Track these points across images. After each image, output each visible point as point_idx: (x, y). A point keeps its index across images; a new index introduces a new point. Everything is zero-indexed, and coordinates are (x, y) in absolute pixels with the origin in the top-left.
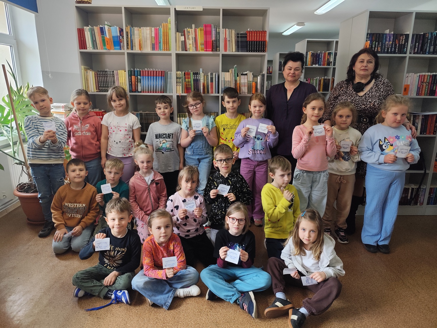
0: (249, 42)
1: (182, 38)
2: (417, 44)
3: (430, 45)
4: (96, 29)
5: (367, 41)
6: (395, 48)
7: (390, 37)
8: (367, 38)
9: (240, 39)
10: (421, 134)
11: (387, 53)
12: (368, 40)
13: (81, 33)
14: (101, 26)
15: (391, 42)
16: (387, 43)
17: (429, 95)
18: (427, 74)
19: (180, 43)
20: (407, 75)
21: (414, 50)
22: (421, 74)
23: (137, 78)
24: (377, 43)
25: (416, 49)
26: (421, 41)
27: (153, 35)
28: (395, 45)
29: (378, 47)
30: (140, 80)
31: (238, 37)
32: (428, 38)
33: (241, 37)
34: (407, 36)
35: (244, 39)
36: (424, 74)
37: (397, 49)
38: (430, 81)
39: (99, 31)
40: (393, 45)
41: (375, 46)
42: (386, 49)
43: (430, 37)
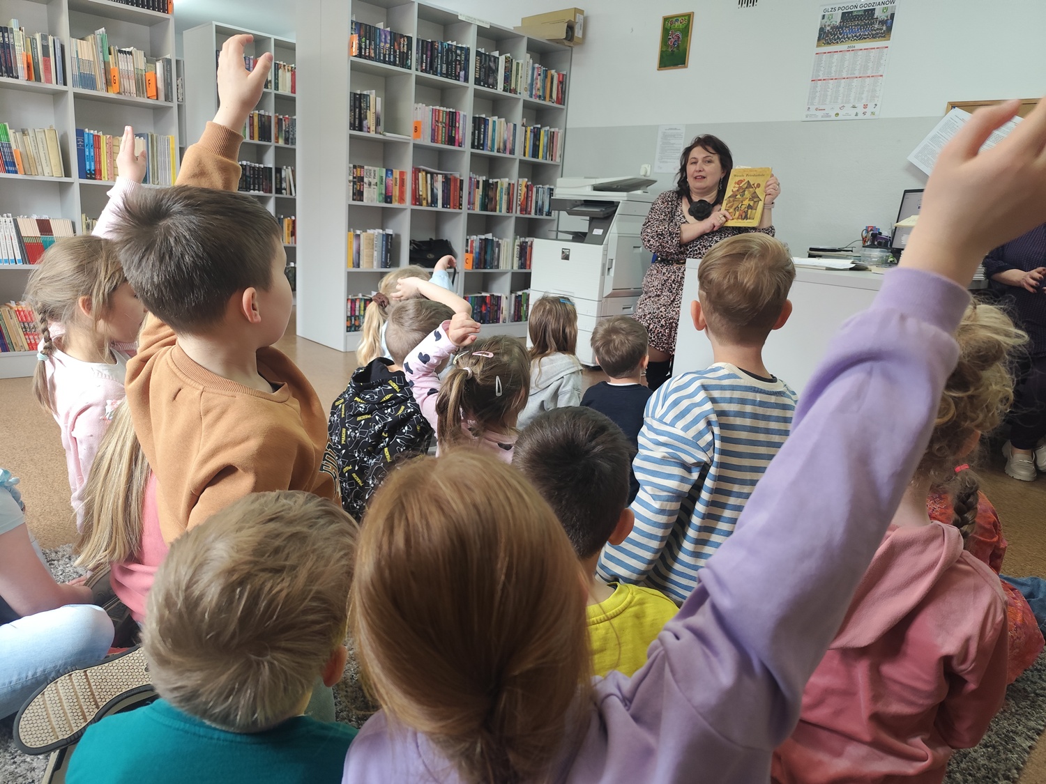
2: (424, 56)
3: (442, 63)
5: (352, 34)
6: (395, 57)
7: (386, 36)
8: (352, 28)
10: (443, 207)
11: (384, 62)
12: (353, 32)
15: (388, 45)
16: (382, 44)
17: (448, 144)
18: (442, 108)
20: (416, 105)
21: (422, 67)
22: (434, 107)
24: (368, 42)
25: (424, 64)
26: (429, 53)
28: (395, 52)
29: (369, 49)
32: (438, 50)
34: (410, 39)
36: (438, 108)
37: (397, 59)
38: (447, 122)
40: (391, 51)
41: (366, 46)
42: (382, 55)
43: (440, 49)
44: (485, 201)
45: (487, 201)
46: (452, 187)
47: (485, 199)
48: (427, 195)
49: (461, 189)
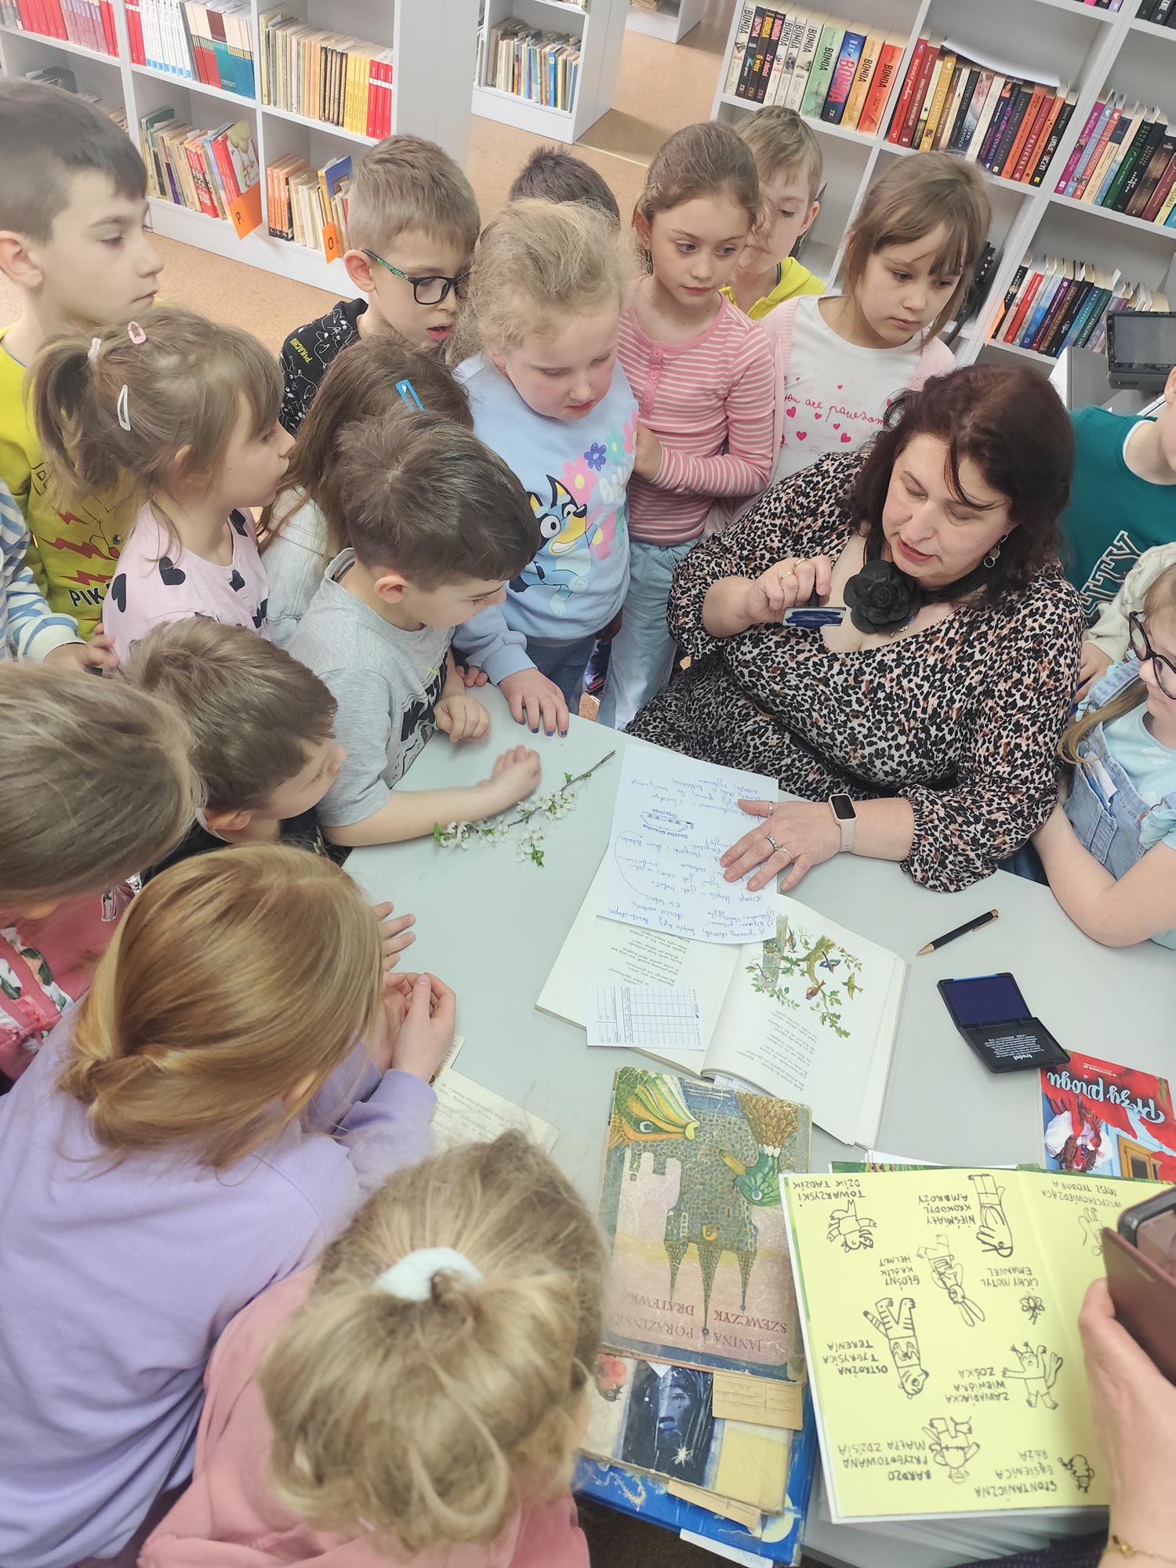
44: (1125, 184)
45: (1132, 183)
46: (1028, 119)
47: (1128, 178)
48: (941, 124)
49: (1058, 131)
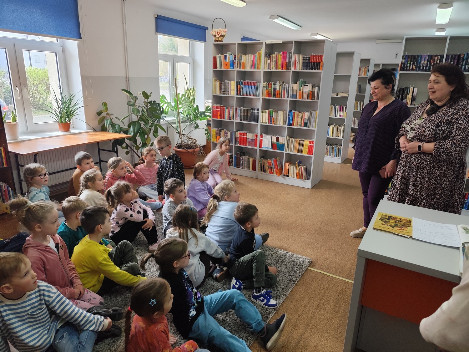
0: (312, 63)
1: (269, 61)
3: (466, 64)
4: (222, 56)
6: (430, 67)
7: (425, 58)
8: (403, 58)
9: (305, 61)
11: (423, 70)
12: (404, 60)
13: (215, 59)
14: (225, 55)
15: (426, 62)
16: (422, 62)
19: (267, 64)
23: (241, 86)
24: (412, 63)
27: (252, 60)
28: (430, 64)
29: (412, 66)
30: (243, 87)
31: (304, 60)
32: (463, 58)
33: (307, 60)
34: (442, 56)
35: (308, 61)
39: (224, 58)
40: (427, 64)
41: (410, 65)
42: (421, 67)
43: (465, 57)
